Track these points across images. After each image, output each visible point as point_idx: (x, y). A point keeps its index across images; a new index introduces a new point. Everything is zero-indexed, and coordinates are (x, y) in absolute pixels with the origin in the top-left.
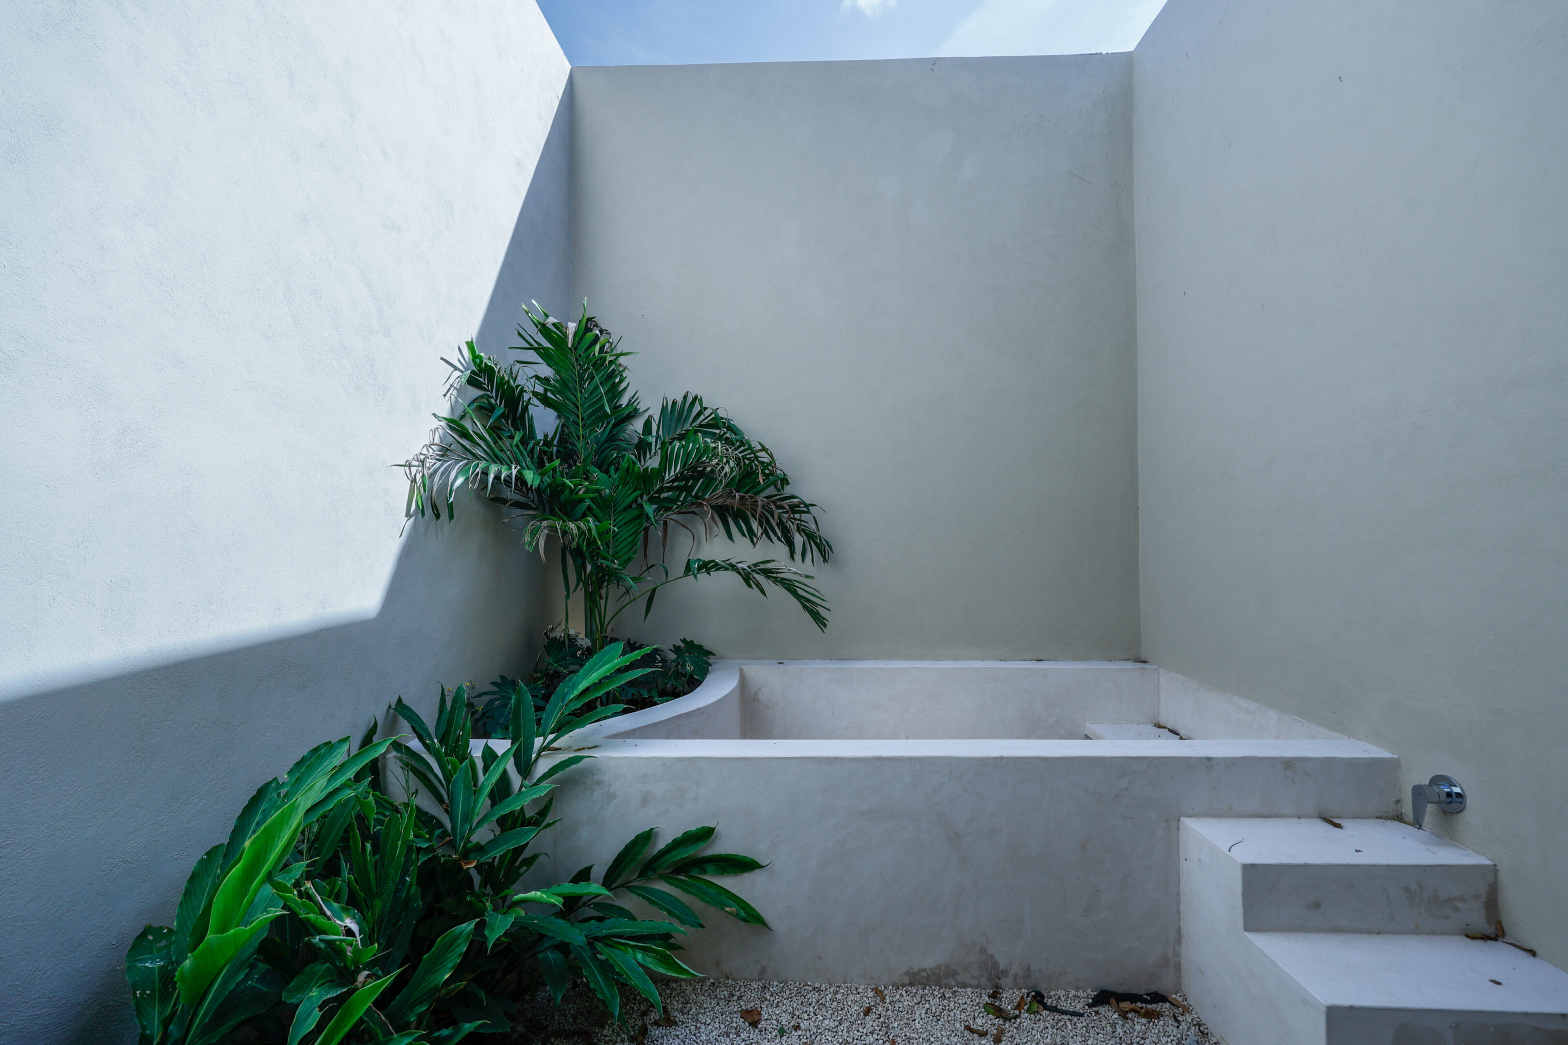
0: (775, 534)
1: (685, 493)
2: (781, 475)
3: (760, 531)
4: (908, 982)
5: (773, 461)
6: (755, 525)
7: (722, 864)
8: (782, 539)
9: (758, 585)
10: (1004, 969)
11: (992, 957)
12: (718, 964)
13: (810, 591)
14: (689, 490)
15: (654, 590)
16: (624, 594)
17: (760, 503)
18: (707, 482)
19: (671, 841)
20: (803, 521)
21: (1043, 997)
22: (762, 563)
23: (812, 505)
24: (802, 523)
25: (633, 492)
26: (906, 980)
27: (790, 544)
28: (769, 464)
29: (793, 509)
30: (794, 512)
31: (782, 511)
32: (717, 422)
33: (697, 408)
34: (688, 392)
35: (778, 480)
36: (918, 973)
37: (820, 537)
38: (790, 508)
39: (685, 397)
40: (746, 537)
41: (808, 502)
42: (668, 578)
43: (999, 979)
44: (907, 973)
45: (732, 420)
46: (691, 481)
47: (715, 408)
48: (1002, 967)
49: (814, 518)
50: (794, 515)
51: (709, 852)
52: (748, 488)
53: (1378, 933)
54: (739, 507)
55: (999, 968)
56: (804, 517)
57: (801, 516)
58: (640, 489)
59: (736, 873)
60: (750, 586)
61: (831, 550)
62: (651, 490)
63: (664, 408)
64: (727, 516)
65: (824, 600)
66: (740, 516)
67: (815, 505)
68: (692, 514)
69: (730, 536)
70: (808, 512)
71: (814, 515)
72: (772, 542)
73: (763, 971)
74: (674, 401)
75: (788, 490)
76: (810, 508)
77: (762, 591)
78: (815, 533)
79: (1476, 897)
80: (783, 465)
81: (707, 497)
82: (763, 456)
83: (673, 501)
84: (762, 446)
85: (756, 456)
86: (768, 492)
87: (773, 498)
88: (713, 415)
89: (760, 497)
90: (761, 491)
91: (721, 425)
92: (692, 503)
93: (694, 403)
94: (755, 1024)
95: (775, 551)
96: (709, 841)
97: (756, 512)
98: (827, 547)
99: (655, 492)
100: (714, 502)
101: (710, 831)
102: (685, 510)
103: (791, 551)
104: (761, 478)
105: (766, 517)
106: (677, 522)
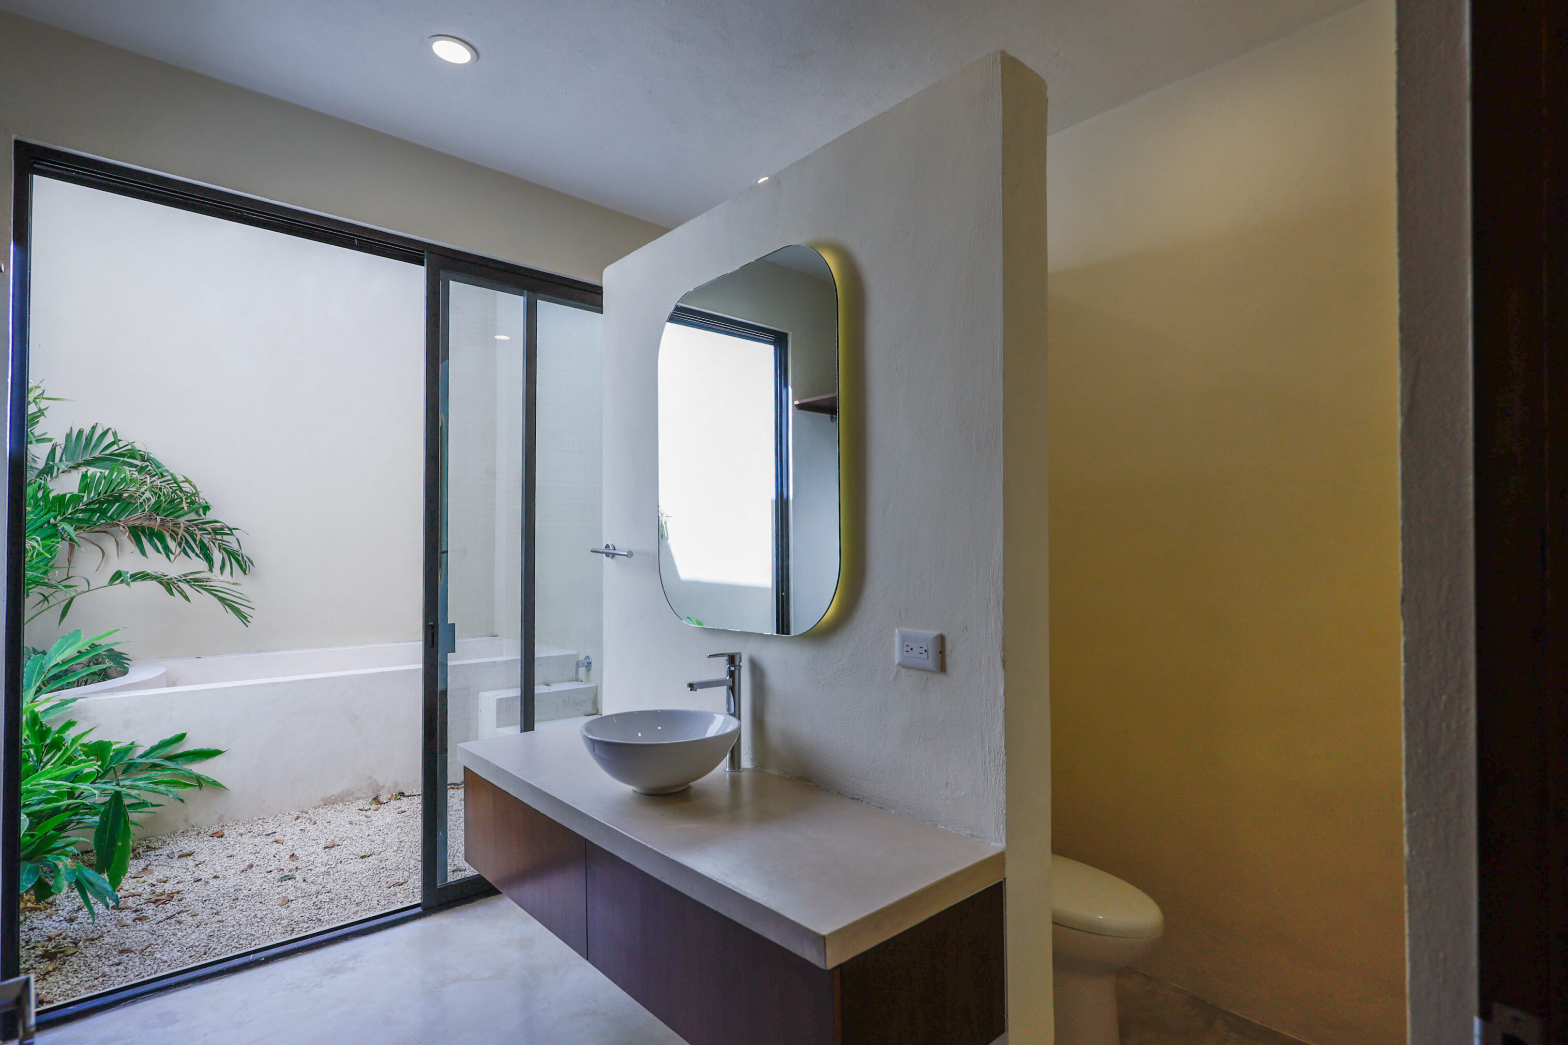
0: (193, 551)
1: (98, 514)
2: (203, 502)
3: (179, 550)
4: (323, 804)
5: (196, 494)
6: (172, 544)
7: (190, 757)
8: (201, 556)
9: (182, 592)
10: (382, 785)
11: (375, 780)
12: (186, 820)
13: (234, 594)
14: (103, 513)
15: (72, 599)
16: (42, 601)
17: (182, 525)
18: (123, 506)
19: (148, 748)
20: (225, 541)
21: (404, 793)
22: (191, 573)
23: (235, 529)
24: (224, 543)
25: (45, 515)
26: (322, 803)
27: (209, 559)
28: (193, 494)
29: (215, 531)
30: (216, 534)
31: (203, 532)
32: (132, 453)
33: (109, 439)
34: (97, 424)
35: (200, 508)
36: (330, 798)
37: (242, 554)
38: (212, 531)
39: (94, 428)
40: (161, 553)
41: (231, 527)
42: (90, 586)
43: (379, 791)
44: (322, 800)
45: (151, 454)
46: (106, 505)
47: (131, 442)
48: (381, 784)
49: (237, 539)
50: (215, 536)
51: (180, 751)
52: (169, 512)
53: (552, 720)
54: (159, 529)
55: (379, 785)
56: (225, 538)
57: (223, 537)
58: (54, 511)
59: (201, 760)
60: (172, 594)
61: (252, 564)
62: (66, 512)
63: (68, 436)
64: (140, 536)
65: (249, 602)
66: (154, 535)
67: (238, 529)
68: (104, 533)
69: (143, 552)
70: (232, 534)
71: (237, 537)
72: (190, 558)
73: (221, 818)
74: (80, 430)
75: (210, 516)
76: (233, 531)
77: (186, 598)
78: (238, 552)
79: (590, 700)
80: (205, 495)
81: (122, 519)
82: (186, 487)
83: (87, 521)
84: (184, 477)
85: (179, 486)
86: (188, 517)
87: (194, 522)
88: (129, 447)
89: (182, 520)
90: (182, 515)
91: (138, 457)
92: (107, 524)
93: (105, 433)
94: (222, 836)
95: (196, 564)
96: (181, 742)
97: (177, 535)
98: (248, 563)
99: (71, 514)
100: (131, 523)
101: (182, 737)
102: (98, 529)
103: (209, 564)
104: (184, 505)
105: (186, 539)
106: (86, 540)
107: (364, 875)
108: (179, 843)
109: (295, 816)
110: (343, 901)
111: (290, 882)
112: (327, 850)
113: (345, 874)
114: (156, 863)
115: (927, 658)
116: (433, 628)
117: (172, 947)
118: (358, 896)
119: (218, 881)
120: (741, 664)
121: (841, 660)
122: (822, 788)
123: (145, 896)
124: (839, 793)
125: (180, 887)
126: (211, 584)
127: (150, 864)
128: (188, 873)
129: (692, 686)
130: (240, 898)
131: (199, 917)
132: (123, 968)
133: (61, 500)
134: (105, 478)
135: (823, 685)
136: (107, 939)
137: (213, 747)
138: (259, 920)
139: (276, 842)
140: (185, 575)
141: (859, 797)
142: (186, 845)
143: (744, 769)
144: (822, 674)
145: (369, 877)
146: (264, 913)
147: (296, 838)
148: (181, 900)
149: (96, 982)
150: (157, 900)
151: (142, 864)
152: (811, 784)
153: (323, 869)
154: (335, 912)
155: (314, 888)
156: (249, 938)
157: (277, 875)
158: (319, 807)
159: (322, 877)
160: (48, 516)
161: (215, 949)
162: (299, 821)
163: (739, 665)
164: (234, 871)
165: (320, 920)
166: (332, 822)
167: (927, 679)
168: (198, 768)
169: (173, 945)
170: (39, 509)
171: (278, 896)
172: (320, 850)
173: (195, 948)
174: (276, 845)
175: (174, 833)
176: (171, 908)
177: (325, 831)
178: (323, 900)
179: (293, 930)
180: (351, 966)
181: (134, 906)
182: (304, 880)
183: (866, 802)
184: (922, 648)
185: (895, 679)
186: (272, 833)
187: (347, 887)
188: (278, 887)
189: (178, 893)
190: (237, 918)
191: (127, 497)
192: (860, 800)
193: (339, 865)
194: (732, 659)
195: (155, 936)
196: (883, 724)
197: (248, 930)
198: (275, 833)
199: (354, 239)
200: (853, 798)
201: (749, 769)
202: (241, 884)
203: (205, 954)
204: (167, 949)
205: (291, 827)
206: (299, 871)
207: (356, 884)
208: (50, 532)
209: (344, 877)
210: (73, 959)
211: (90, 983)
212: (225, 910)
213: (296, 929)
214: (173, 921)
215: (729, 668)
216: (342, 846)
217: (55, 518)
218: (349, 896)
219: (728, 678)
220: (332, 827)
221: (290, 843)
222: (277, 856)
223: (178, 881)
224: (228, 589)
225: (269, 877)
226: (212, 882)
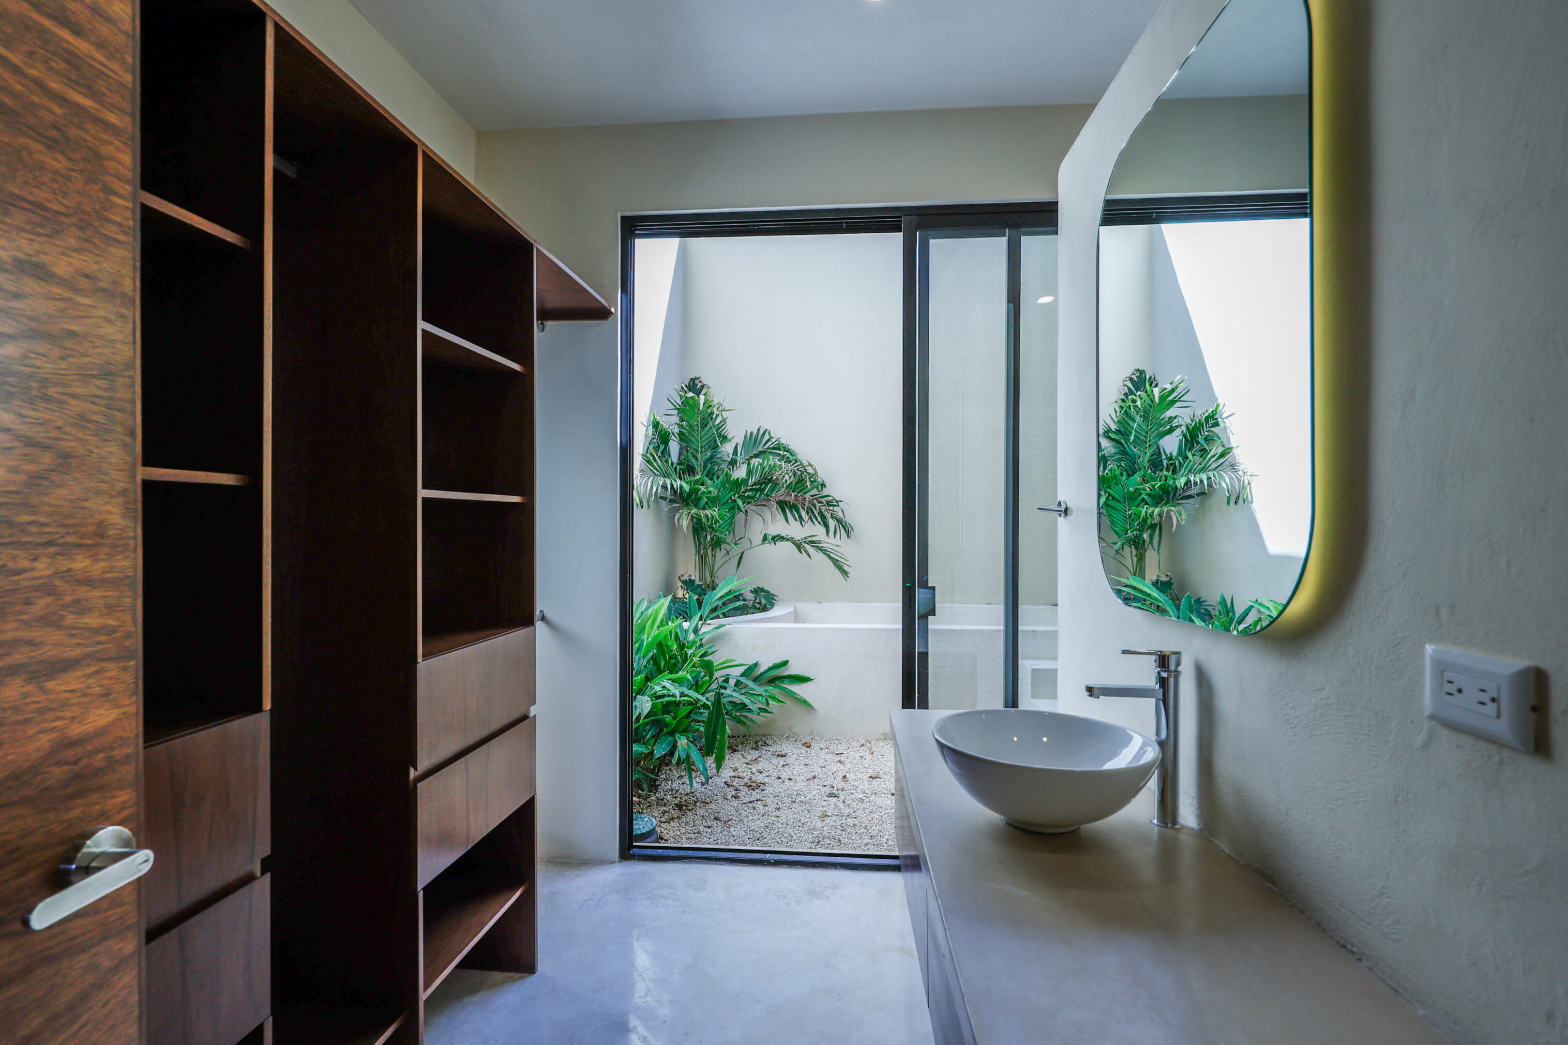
0: (817, 520)
1: (760, 493)
2: (821, 482)
3: (807, 517)
5: (816, 473)
6: (803, 514)
7: (792, 679)
8: (821, 523)
9: (806, 552)
12: (790, 728)
13: (838, 555)
14: (762, 490)
15: (743, 552)
16: (724, 556)
17: (807, 499)
18: (773, 485)
19: (767, 668)
20: (835, 511)
22: (809, 536)
23: (841, 501)
24: (834, 513)
26: (882, 737)
27: (826, 526)
28: (814, 475)
29: (829, 503)
30: (829, 506)
31: (821, 505)
32: (780, 447)
33: (767, 437)
34: (760, 426)
35: (819, 485)
37: (845, 521)
38: (826, 503)
39: (759, 430)
40: (797, 521)
41: (838, 500)
42: (751, 545)
45: (789, 446)
46: (763, 485)
47: (778, 438)
50: (829, 508)
51: (785, 674)
52: (800, 490)
54: (794, 502)
56: (836, 508)
57: (833, 508)
58: (734, 491)
59: (799, 683)
60: (801, 552)
61: (852, 530)
62: (740, 491)
63: (746, 436)
64: (785, 507)
65: (847, 560)
66: (793, 507)
68: (764, 507)
69: (787, 520)
70: (838, 506)
71: (842, 508)
72: (815, 524)
73: (812, 732)
74: (751, 432)
75: (825, 492)
76: (839, 503)
77: (809, 555)
78: (842, 519)
80: (822, 476)
81: (773, 495)
82: (810, 470)
83: (753, 497)
84: (808, 462)
85: (805, 469)
86: (812, 493)
87: (816, 497)
88: (777, 442)
89: (808, 496)
90: (808, 491)
91: (782, 449)
92: (764, 500)
93: (764, 433)
94: (809, 747)
95: (817, 531)
96: (786, 667)
97: (805, 505)
98: (850, 529)
99: (743, 492)
100: (777, 499)
101: (786, 663)
102: (759, 503)
103: (827, 530)
104: (808, 484)
105: (811, 508)
106: (754, 511)
107: (887, 811)
108: (783, 745)
109: (861, 743)
110: (863, 830)
111: (834, 800)
112: (871, 779)
113: (874, 805)
114: (764, 756)
115: (1494, 714)
116: (910, 590)
117: (742, 826)
118: (874, 831)
119: (792, 783)
120: (1180, 668)
121: (1324, 689)
122: (1291, 903)
123: (746, 780)
124: (1319, 925)
125: (767, 780)
126: (821, 545)
127: (760, 756)
128: (776, 770)
129: (1090, 690)
130: (797, 801)
131: (767, 808)
132: (710, 831)
133: (737, 484)
134: (760, 464)
135: (1295, 727)
136: (713, 806)
137: (806, 675)
138: (800, 825)
139: (839, 761)
140: (805, 538)
141: (1354, 949)
142: (785, 748)
143: (1183, 827)
144: (1294, 708)
145: (890, 814)
146: (806, 820)
147: (854, 762)
148: (763, 790)
149: (693, 836)
150: (751, 786)
151: (756, 754)
152: (1276, 889)
153: (861, 796)
154: (853, 838)
155: (847, 811)
156: (789, 838)
157: (828, 790)
158: (881, 740)
159: (857, 802)
160: (730, 495)
161: (765, 838)
162: (862, 748)
163: (1176, 671)
164: (803, 778)
165: (840, 841)
166: (885, 756)
167: (1501, 762)
168: (797, 688)
169: (744, 824)
170: (726, 489)
171: (821, 809)
172: (866, 777)
173: (754, 833)
174: (839, 765)
175: (782, 736)
176: (756, 794)
177: (876, 762)
178: (849, 824)
179: (818, 843)
180: (827, 895)
181: (737, 785)
182: (844, 801)
183: (1368, 964)
184: (1483, 691)
185: (1425, 746)
186: (840, 754)
187: (870, 819)
188: (825, 801)
189: (764, 784)
190: (788, 818)
191: (775, 479)
192: (1358, 957)
193: (873, 796)
194: (1163, 660)
195: (737, 814)
196: (1401, 829)
197: (790, 831)
198: (842, 754)
199: (842, 223)
200: (1344, 946)
201: (1192, 829)
202: (802, 790)
203: (758, 839)
204: (739, 827)
205: (855, 752)
206: (844, 792)
207: (878, 817)
208: (731, 505)
209: (872, 808)
210: (690, 813)
211: (690, 835)
212: (785, 808)
213: (821, 843)
214: (750, 805)
215: (1159, 673)
216: (883, 780)
217: (734, 495)
218: (868, 827)
219: (1157, 686)
220: (882, 760)
221: (848, 766)
222: (835, 774)
223: (768, 774)
224: (834, 550)
225: (823, 790)
226: (787, 782)
